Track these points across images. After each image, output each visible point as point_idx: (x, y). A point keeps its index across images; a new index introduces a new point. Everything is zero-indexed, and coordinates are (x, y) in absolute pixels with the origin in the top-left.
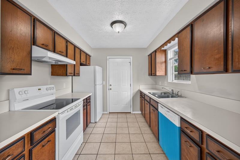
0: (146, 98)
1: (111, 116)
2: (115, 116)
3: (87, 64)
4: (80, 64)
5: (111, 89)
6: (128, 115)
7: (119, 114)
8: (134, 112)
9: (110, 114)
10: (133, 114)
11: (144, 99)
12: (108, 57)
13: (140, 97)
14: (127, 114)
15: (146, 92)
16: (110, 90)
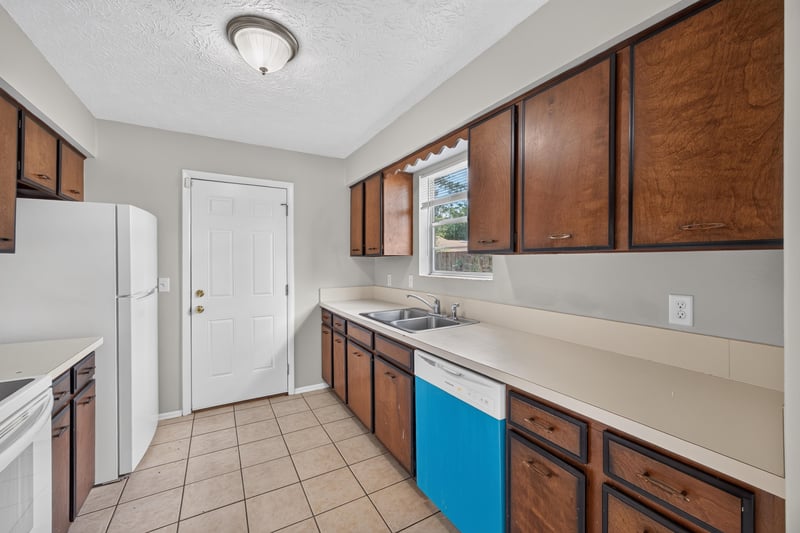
0: (352, 332)
1: (203, 425)
2: (226, 420)
3: (64, 191)
4: (20, 186)
5: (200, 310)
6: (279, 407)
7: (237, 407)
8: (300, 391)
9: (198, 415)
10: (297, 397)
11: (343, 340)
12: (186, 174)
13: (324, 332)
14: (272, 400)
15: (352, 311)
16: (198, 315)
